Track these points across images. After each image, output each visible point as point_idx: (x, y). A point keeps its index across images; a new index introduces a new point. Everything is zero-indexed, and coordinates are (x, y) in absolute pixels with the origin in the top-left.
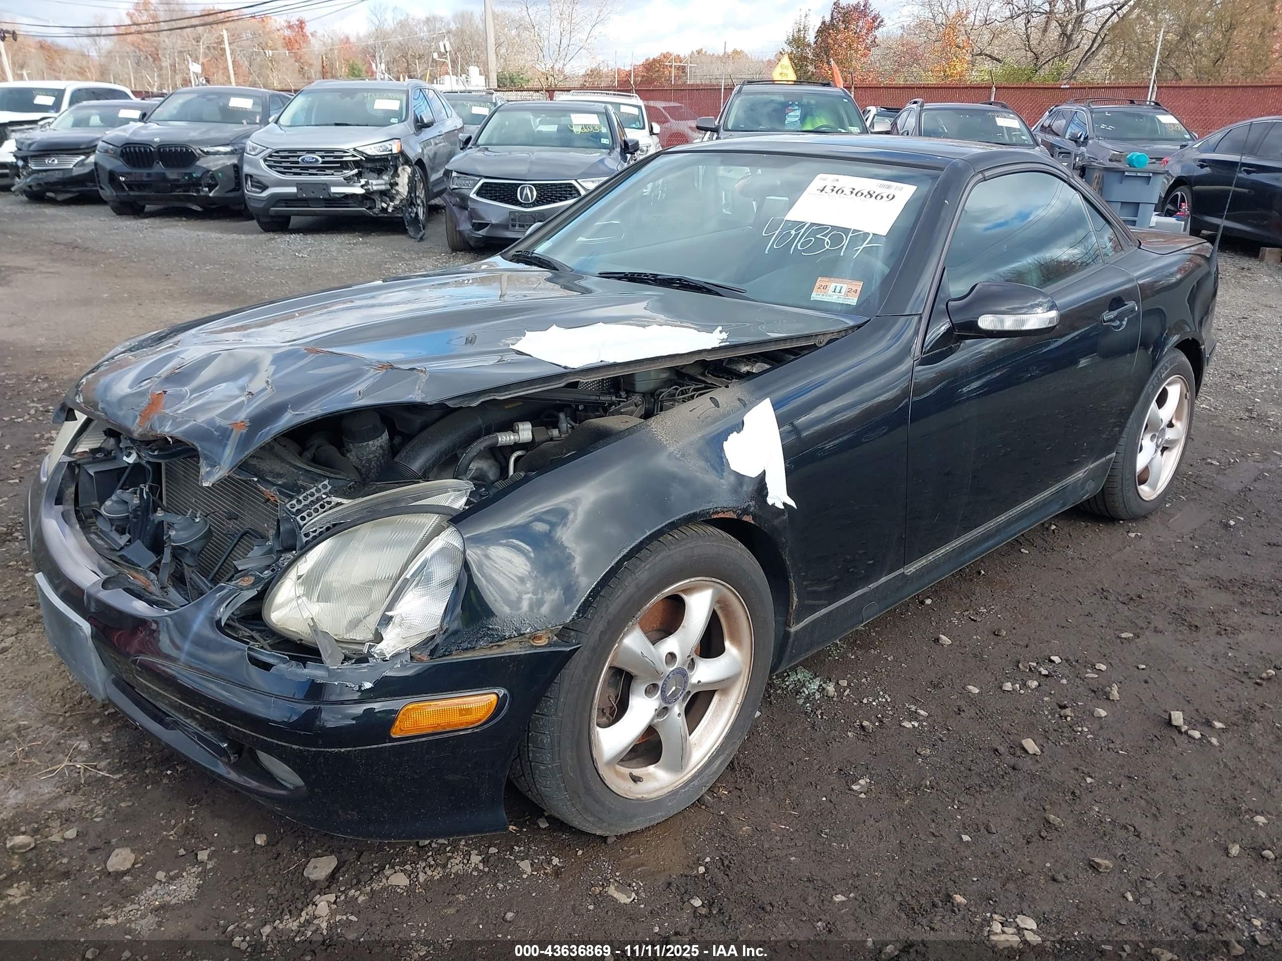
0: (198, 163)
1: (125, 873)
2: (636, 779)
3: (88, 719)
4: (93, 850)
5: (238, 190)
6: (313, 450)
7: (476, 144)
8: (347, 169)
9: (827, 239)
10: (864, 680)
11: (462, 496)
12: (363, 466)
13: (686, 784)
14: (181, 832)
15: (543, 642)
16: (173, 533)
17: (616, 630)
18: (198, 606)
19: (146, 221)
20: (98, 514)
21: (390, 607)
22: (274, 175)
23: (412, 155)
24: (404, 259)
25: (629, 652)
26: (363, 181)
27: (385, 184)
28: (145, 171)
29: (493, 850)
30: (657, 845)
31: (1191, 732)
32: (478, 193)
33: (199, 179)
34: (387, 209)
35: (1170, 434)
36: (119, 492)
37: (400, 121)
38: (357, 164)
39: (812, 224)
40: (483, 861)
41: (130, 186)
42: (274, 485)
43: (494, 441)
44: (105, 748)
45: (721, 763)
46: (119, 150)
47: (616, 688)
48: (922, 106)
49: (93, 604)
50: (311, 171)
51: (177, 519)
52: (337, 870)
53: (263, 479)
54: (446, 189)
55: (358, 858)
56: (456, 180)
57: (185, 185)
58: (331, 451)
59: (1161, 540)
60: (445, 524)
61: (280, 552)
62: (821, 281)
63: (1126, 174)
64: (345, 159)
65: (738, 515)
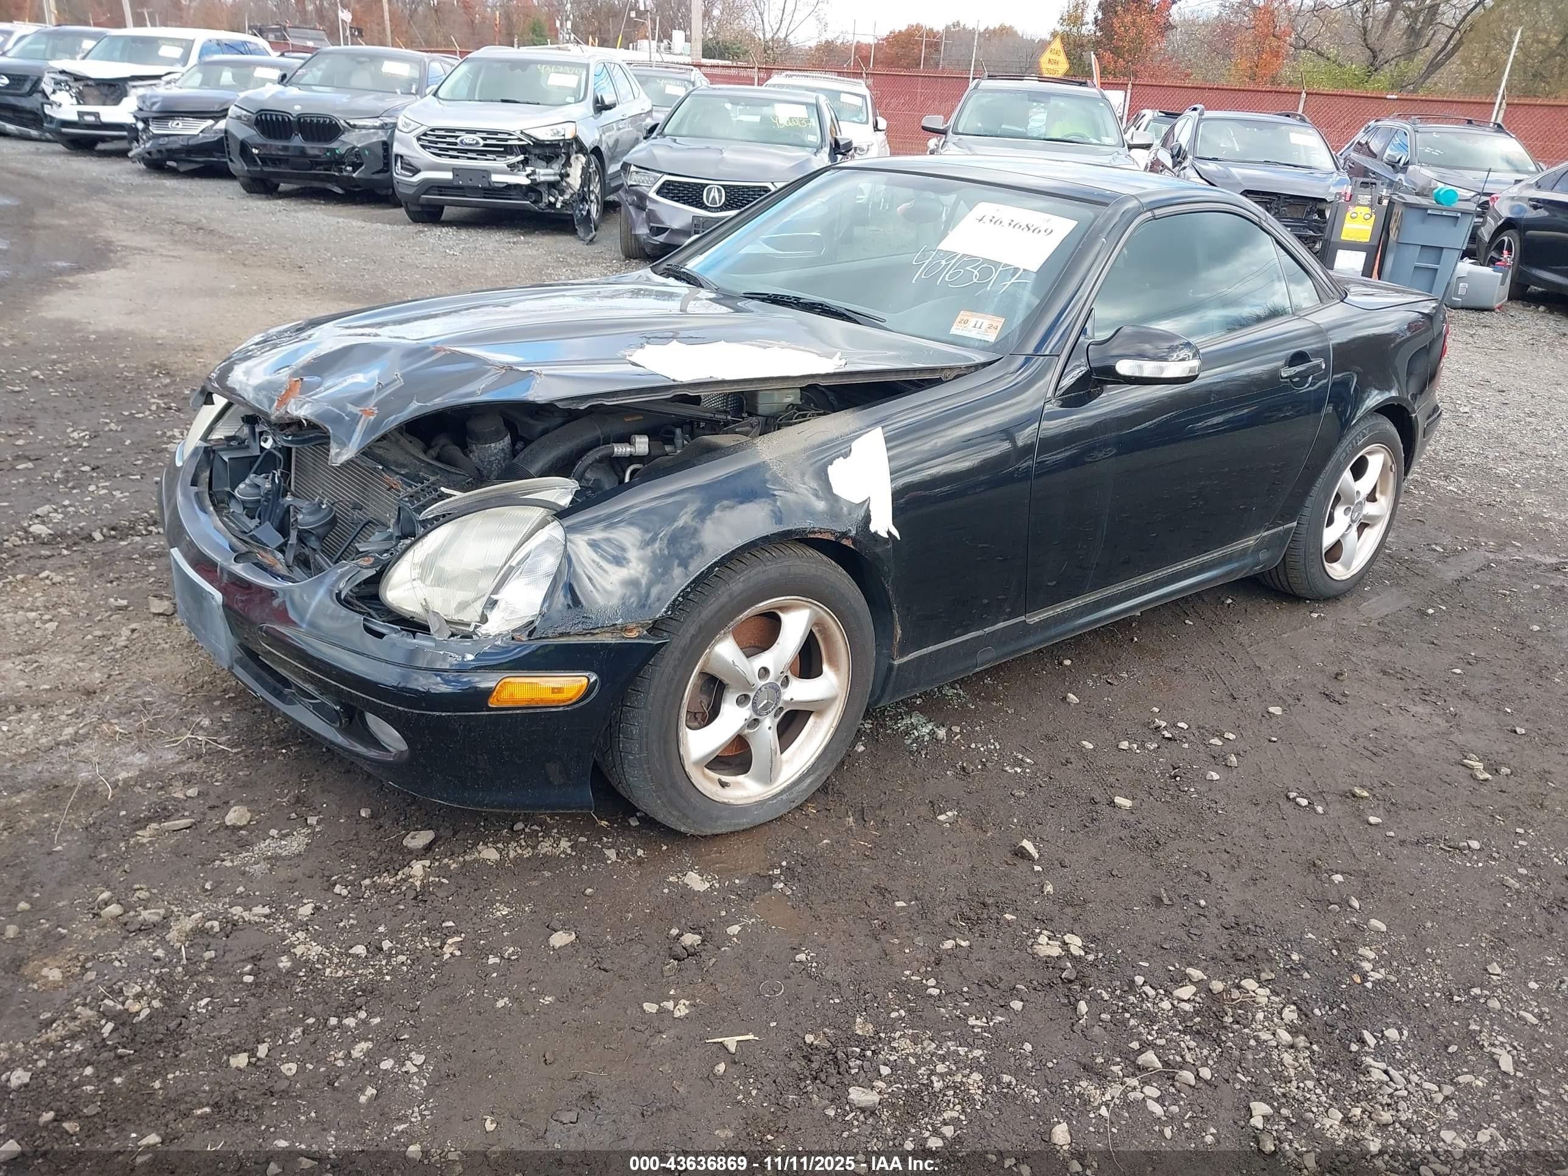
0: (343, 138)
1: (241, 828)
2: (723, 785)
3: (209, 700)
4: (211, 808)
5: (387, 171)
6: (437, 449)
7: (661, 134)
8: (511, 154)
9: (976, 272)
10: (978, 728)
11: (567, 494)
12: (485, 468)
13: (775, 796)
14: (293, 801)
15: (634, 634)
16: (300, 517)
17: (708, 636)
18: (320, 582)
19: (280, 202)
20: (231, 496)
21: (496, 591)
22: (427, 157)
23: (589, 141)
24: (569, 264)
25: (720, 659)
26: (529, 170)
27: (555, 175)
28: (280, 143)
29: (583, 839)
30: (739, 848)
31: (1298, 799)
32: (659, 192)
33: (342, 156)
34: (555, 204)
35: (1370, 509)
36: (252, 476)
37: (577, 101)
38: (523, 149)
39: (964, 255)
40: (571, 847)
41: (265, 160)
42: (397, 473)
43: (610, 451)
44: (225, 726)
45: (811, 783)
46: (254, 117)
47: (710, 695)
48: (1201, 114)
49: (225, 576)
50: (470, 155)
51: (304, 504)
52: (432, 843)
53: (387, 467)
54: (622, 185)
55: (454, 836)
56: (635, 176)
57: (327, 163)
58: (455, 451)
59: (1345, 622)
60: (549, 518)
61: (400, 538)
62: (963, 315)
63: (1429, 212)
64: (510, 142)
65: (836, 538)
